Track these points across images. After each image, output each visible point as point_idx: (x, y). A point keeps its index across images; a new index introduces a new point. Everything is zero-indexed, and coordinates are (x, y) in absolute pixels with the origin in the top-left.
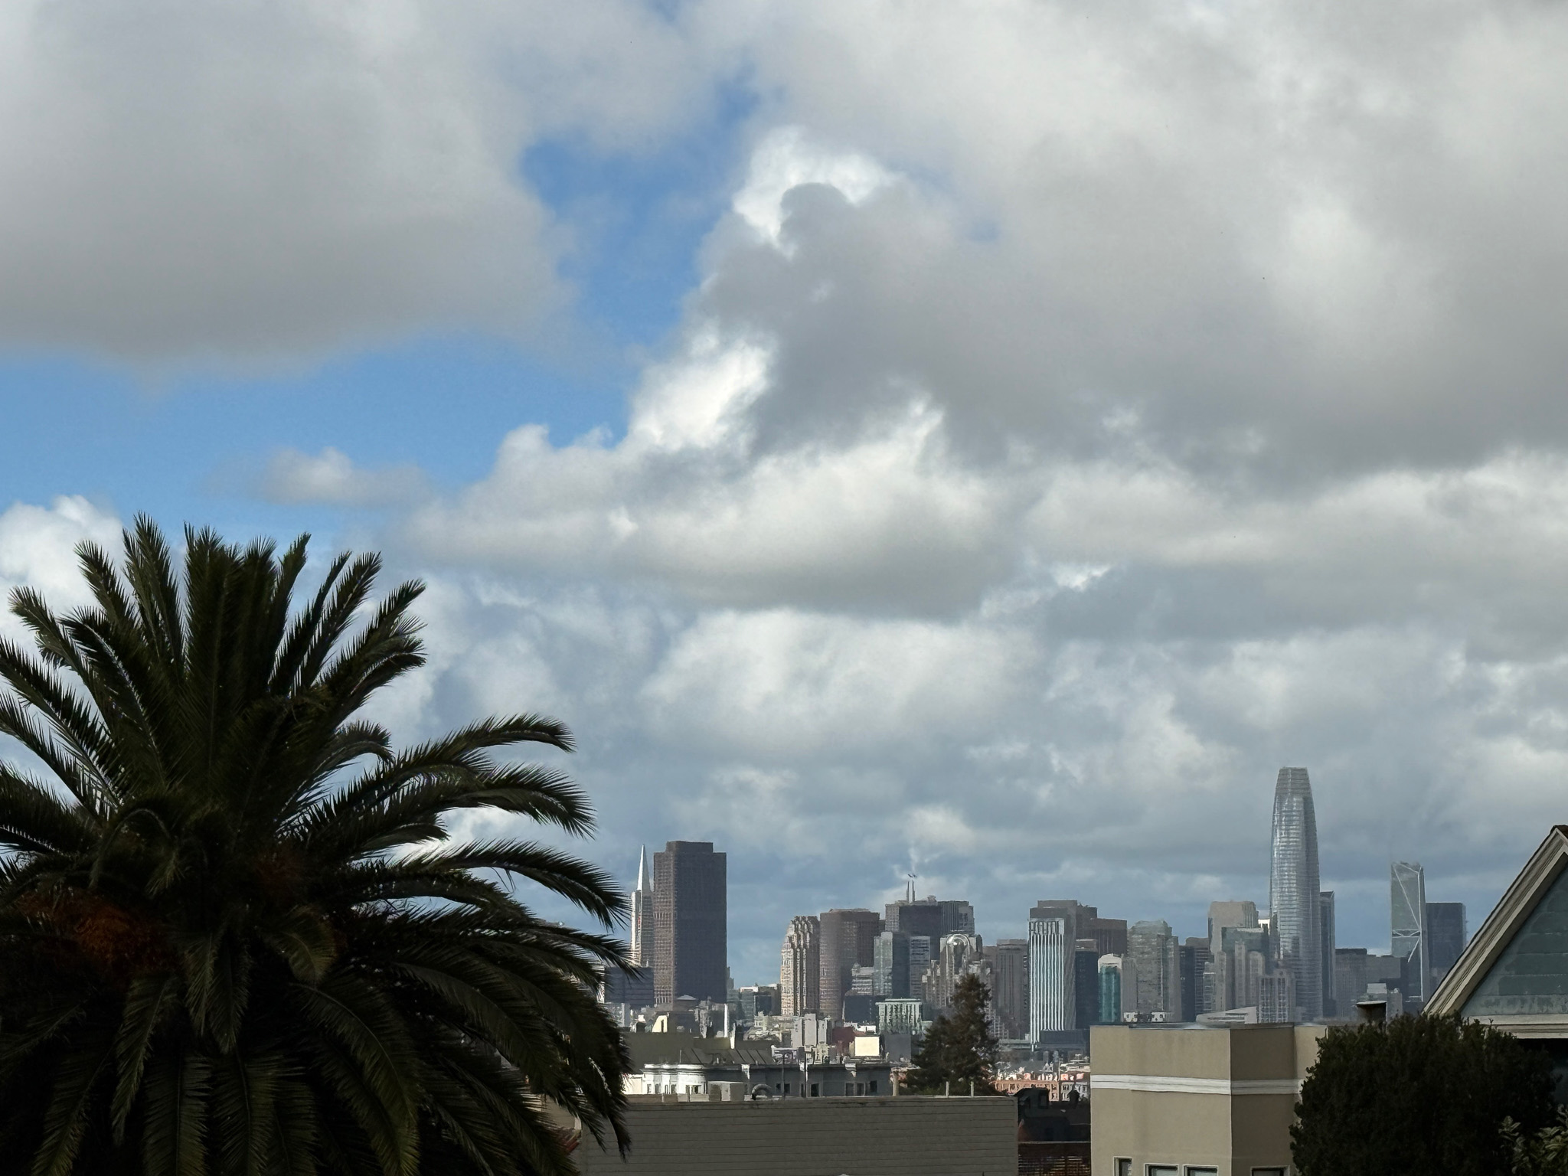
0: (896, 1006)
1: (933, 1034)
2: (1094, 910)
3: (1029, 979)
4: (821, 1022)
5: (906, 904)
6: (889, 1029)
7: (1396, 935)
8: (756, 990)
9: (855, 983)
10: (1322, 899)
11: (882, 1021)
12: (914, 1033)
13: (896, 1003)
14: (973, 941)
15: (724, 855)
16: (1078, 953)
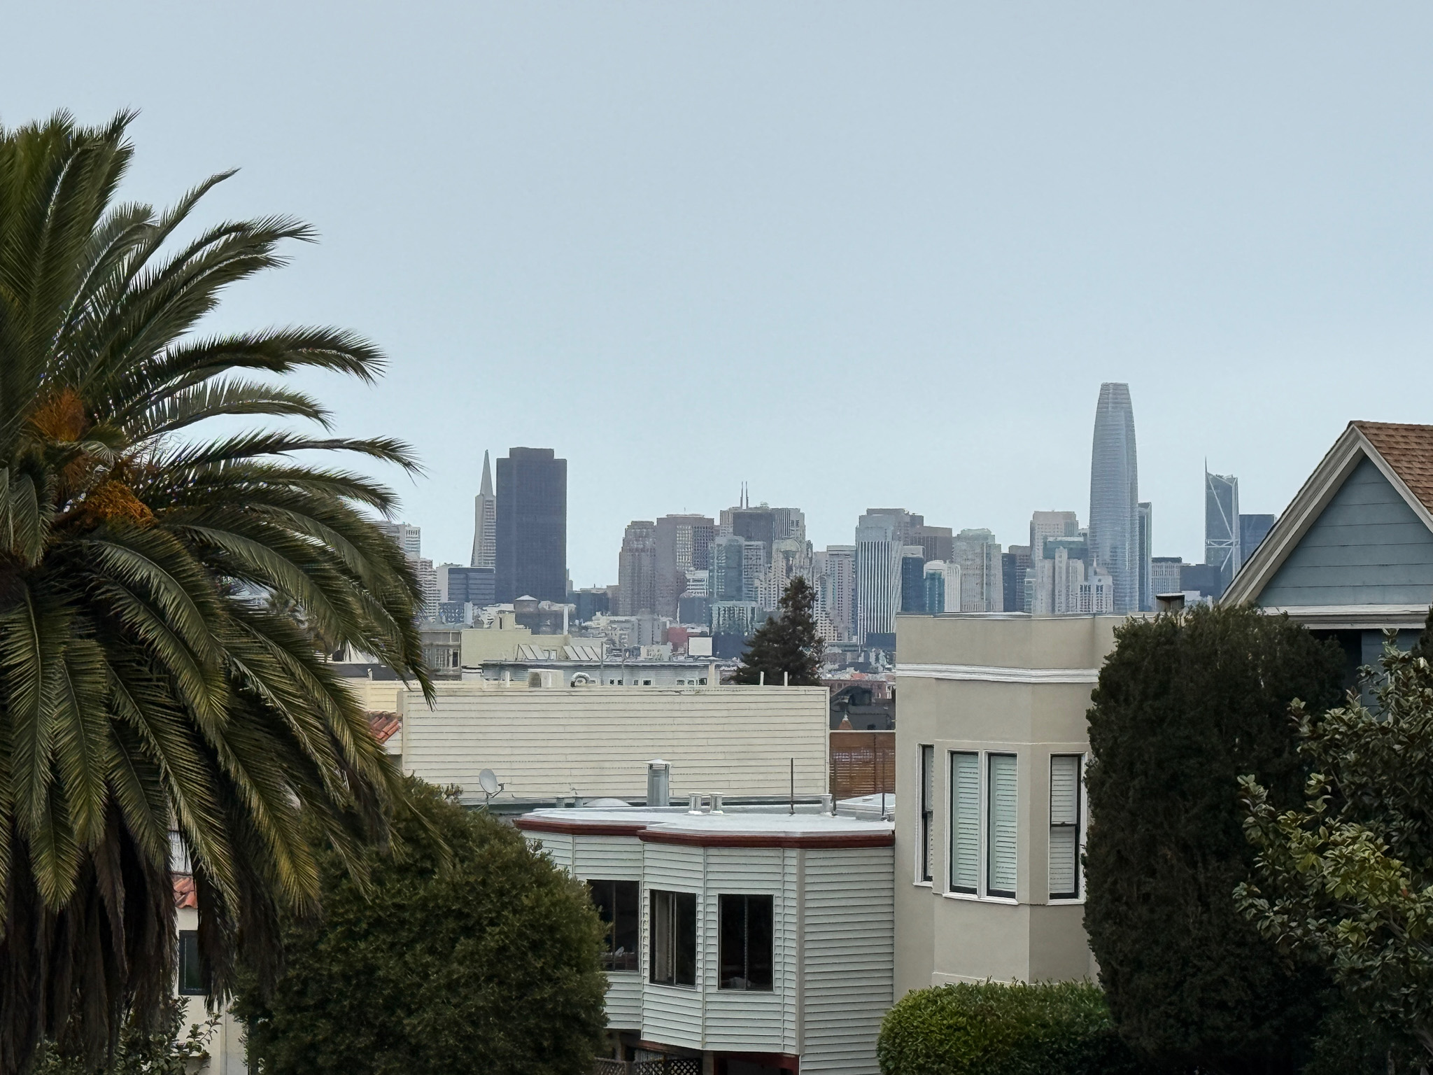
1: (762, 635)
2: (922, 518)
3: (856, 584)
4: (656, 623)
5: (740, 511)
6: (721, 630)
7: (1210, 545)
8: (594, 592)
9: (689, 585)
10: (1140, 509)
11: (715, 622)
12: (746, 634)
13: (729, 605)
14: (804, 546)
15: (564, 462)
16: (905, 561)
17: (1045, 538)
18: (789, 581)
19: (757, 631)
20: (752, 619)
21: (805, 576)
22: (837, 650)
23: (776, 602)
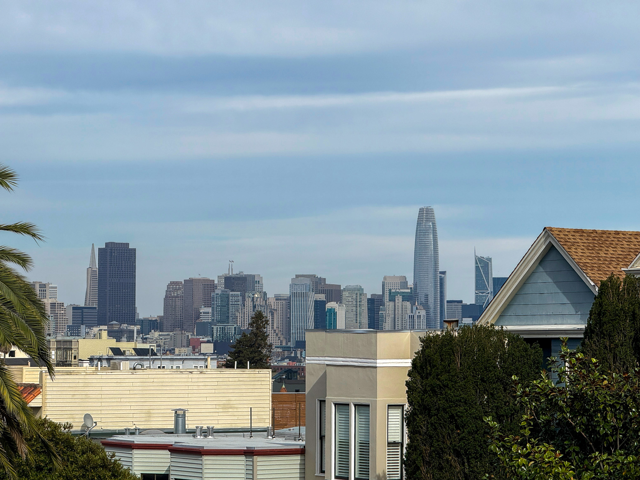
0: (222, 328)
1: (239, 342)
2: (325, 279)
3: (290, 314)
4: (184, 336)
5: (228, 276)
6: (218, 339)
7: (478, 293)
8: (150, 319)
9: (201, 315)
10: (441, 275)
11: (215, 335)
12: (231, 341)
13: (222, 326)
14: (263, 295)
15: (135, 250)
16: (316, 302)
17: (390, 290)
18: (254, 313)
19: (237, 340)
20: (235, 333)
21: (263, 310)
22: (280, 350)
23: (247, 324)
